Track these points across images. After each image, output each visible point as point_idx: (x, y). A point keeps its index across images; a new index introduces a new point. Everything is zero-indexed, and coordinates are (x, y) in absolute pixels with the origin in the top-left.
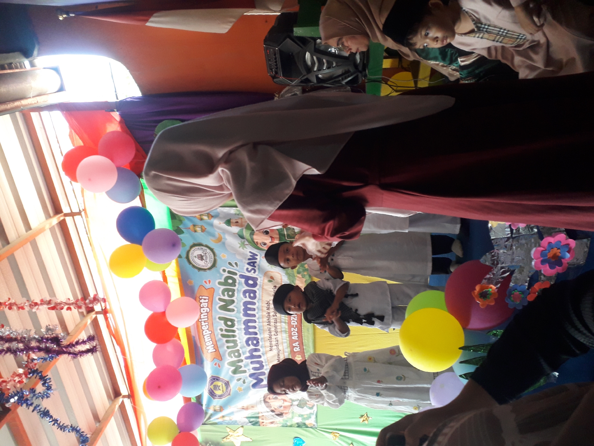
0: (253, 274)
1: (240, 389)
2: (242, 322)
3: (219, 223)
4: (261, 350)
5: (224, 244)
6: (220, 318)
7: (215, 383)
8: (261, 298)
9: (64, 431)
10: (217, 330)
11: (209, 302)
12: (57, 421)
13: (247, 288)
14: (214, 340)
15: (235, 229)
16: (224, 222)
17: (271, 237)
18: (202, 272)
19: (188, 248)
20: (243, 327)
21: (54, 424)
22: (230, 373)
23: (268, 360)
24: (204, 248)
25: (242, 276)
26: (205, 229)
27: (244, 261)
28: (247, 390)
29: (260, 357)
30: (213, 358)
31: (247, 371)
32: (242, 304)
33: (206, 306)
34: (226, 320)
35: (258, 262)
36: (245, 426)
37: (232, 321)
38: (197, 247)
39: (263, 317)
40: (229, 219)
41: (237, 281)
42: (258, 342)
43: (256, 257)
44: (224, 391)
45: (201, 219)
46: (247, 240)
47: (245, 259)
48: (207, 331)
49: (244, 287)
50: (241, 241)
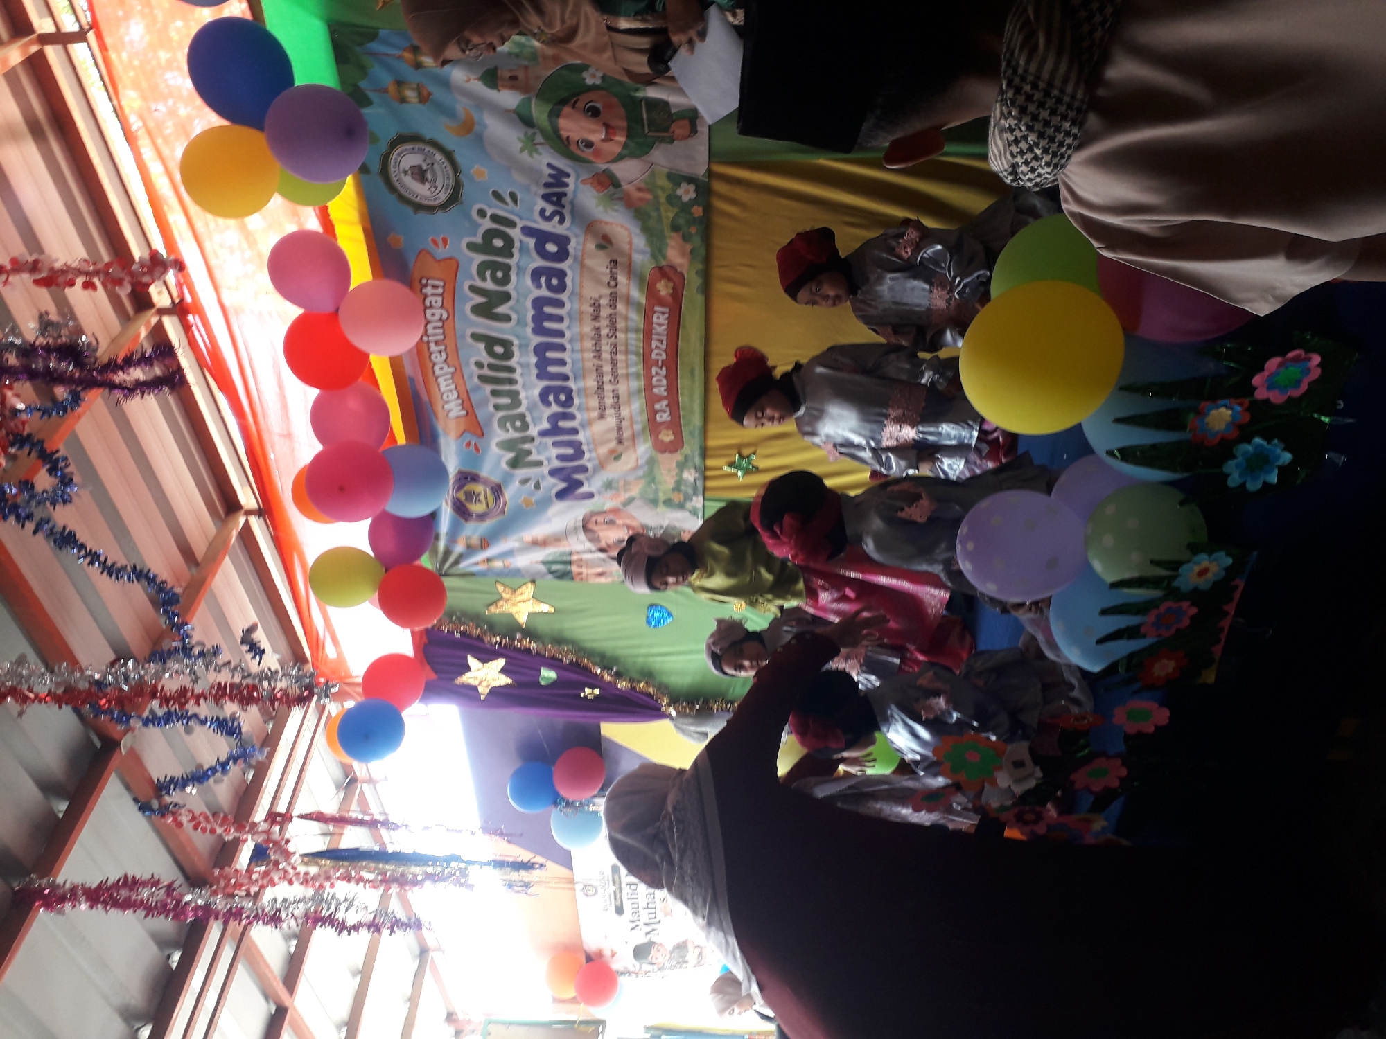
0: (558, 226)
1: (528, 502)
2: (531, 348)
3: (465, 78)
4: (578, 416)
5: (480, 138)
6: (476, 337)
7: (466, 488)
8: (577, 290)
9: (118, 578)
10: (468, 364)
11: (445, 295)
12: (99, 556)
13: (539, 262)
14: (461, 389)
15: (509, 98)
16: (480, 75)
17: (607, 126)
18: (423, 216)
19: (383, 146)
20: (534, 360)
21: (91, 563)
22: (504, 465)
23: (594, 440)
24: (427, 149)
25: (528, 231)
26: (430, 94)
27: (534, 188)
28: (544, 504)
29: (574, 431)
30: (462, 429)
31: (545, 463)
32: (529, 304)
33: (439, 304)
34: (490, 342)
35: (570, 195)
36: (537, 582)
37: (506, 344)
38: (408, 146)
39: (582, 338)
40: (493, 67)
41: (517, 244)
42: (570, 399)
43: (566, 180)
44: (490, 505)
45: (418, 66)
46: (544, 133)
47: (537, 183)
48: (445, 366)
49: (534, 260)
50: (526, 134)
